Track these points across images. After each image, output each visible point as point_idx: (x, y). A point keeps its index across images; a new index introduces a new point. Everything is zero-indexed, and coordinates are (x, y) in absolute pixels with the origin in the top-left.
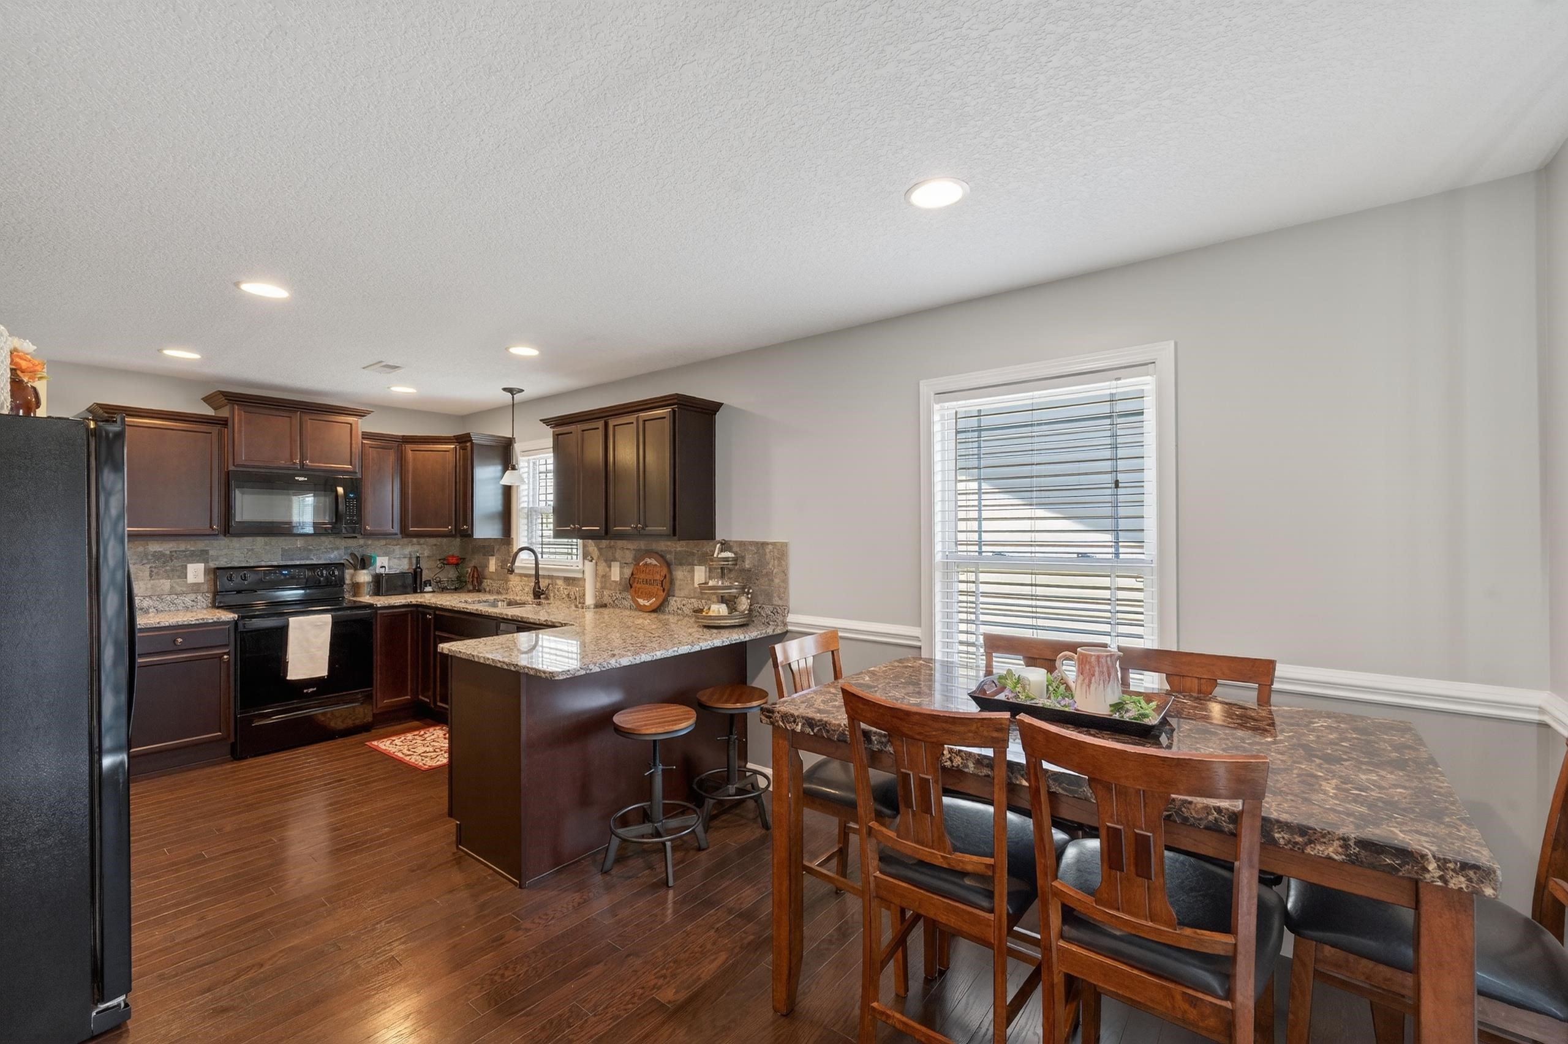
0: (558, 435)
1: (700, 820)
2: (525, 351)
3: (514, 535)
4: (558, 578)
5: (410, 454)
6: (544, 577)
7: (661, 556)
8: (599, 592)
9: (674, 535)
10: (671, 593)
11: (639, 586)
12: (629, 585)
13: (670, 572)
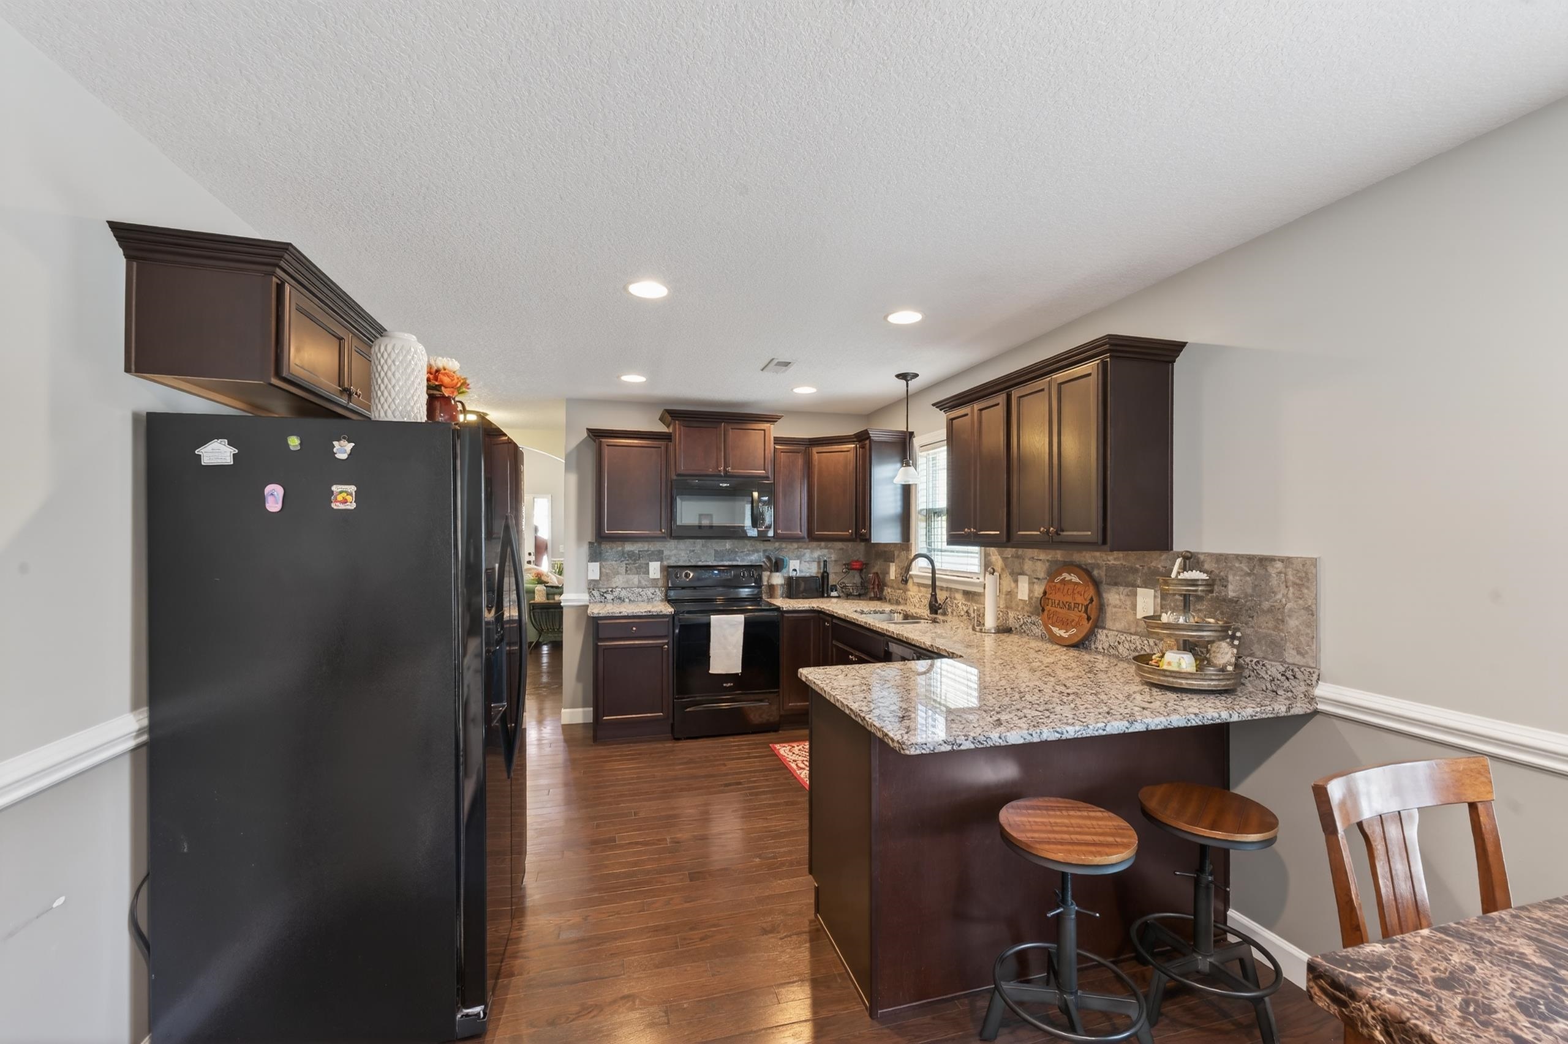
0: (952, 419)
1: (1144, 1015)
2: (906, 317)
3: (912, 540)
4: (957, 590)
5: (816, 457)
6: (942, 589)
7: (1086, 571)
8: (1002, 613)
9: (1104, 542)
10: (1100, 624)
11: (1053, 609)
12: (1041, 606)
13: (1099, 594)
